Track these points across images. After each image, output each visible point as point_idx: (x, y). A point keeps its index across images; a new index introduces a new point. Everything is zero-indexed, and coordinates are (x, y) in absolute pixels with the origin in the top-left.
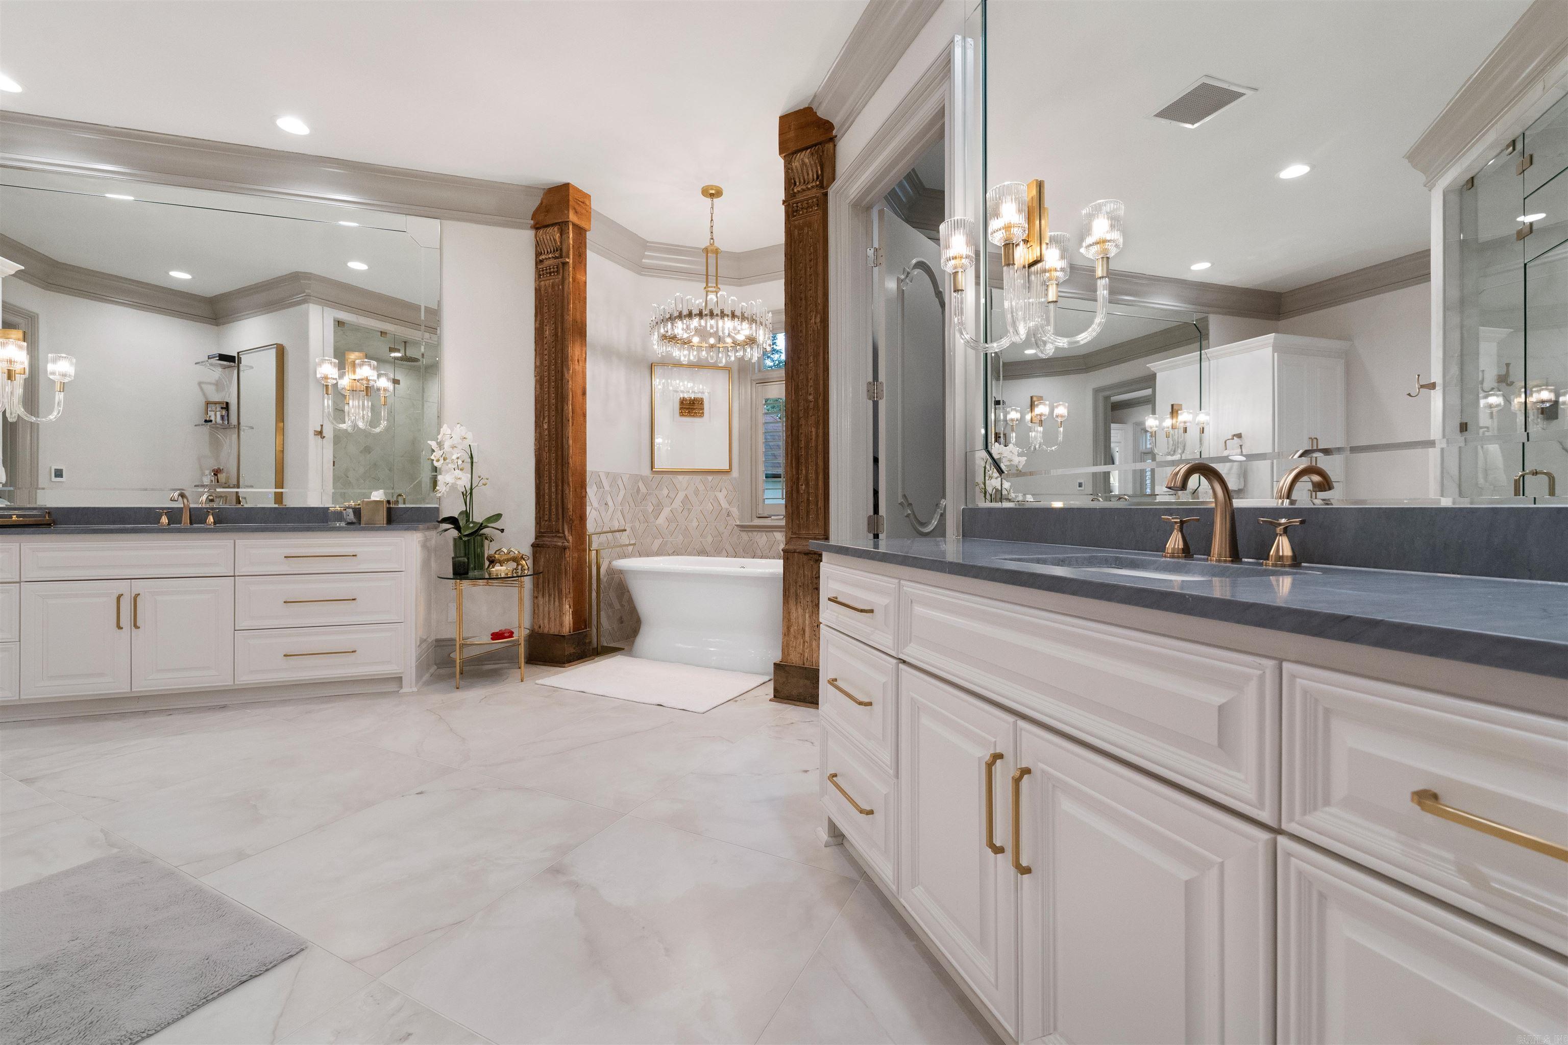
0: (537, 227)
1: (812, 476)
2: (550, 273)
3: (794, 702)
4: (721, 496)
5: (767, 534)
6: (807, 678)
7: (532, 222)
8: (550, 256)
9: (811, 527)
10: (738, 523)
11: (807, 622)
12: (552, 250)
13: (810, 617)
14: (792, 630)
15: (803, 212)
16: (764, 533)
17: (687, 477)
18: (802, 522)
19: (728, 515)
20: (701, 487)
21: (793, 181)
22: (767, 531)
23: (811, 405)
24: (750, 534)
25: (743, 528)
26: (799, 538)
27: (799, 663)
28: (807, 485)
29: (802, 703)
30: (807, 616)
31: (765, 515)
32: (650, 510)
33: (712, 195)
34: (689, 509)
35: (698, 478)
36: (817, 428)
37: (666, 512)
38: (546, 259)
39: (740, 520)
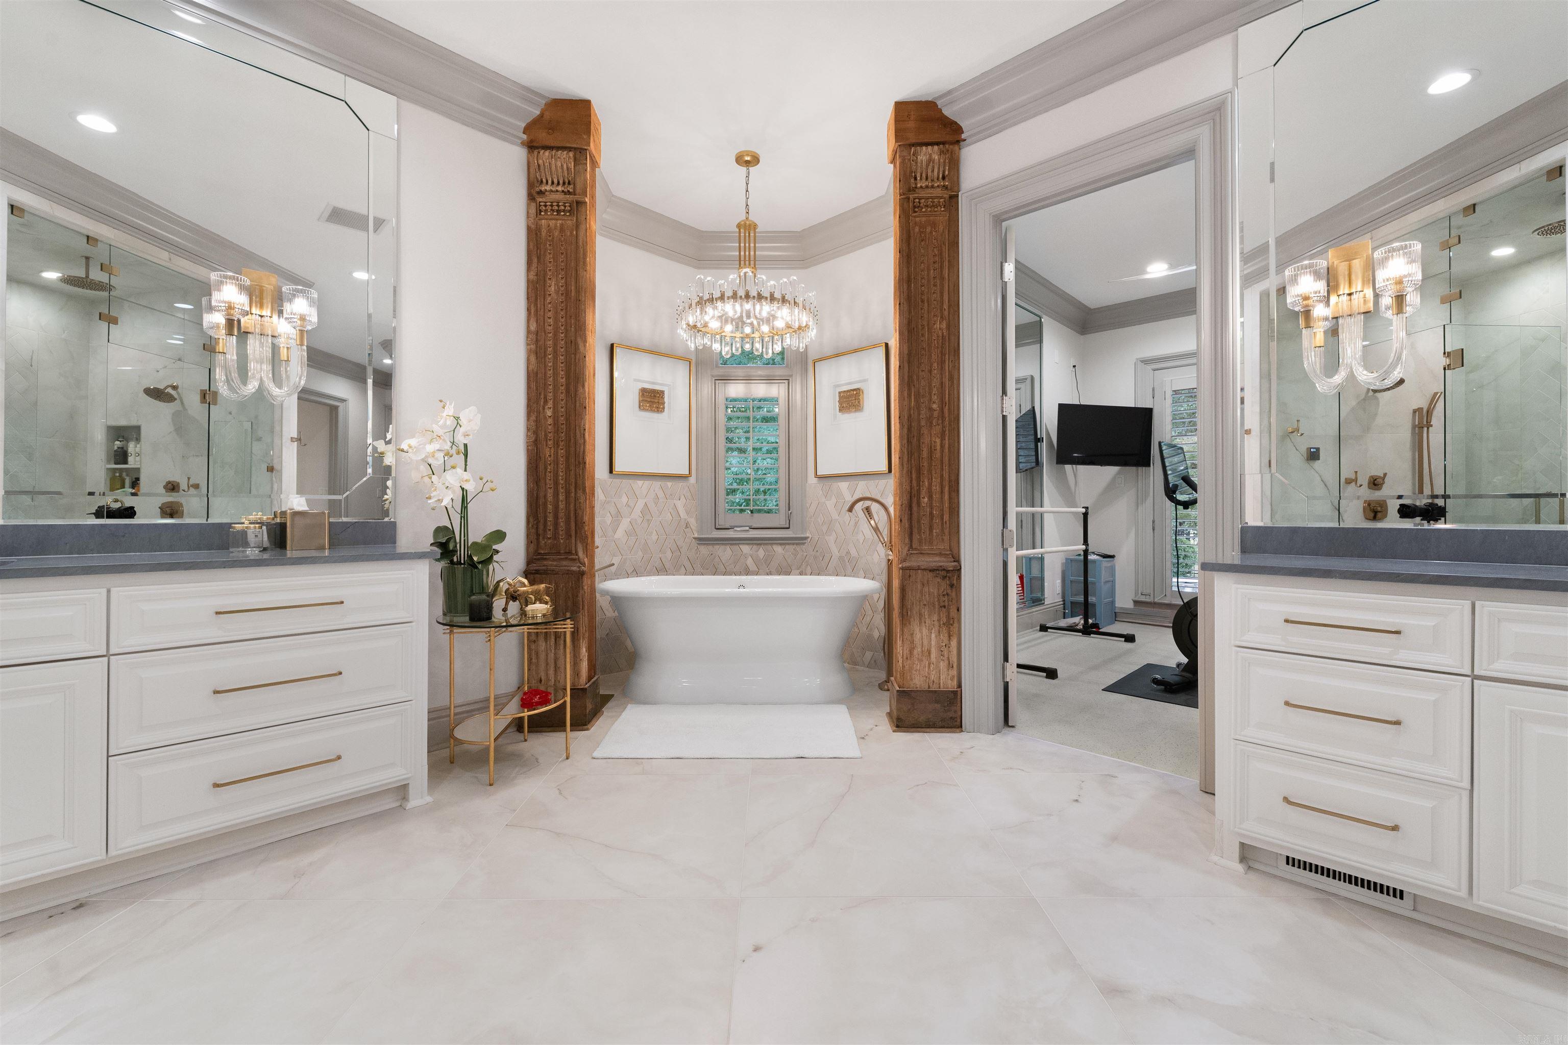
0: (532, 146)
1: (936, 488)
2: (558, 211)
3: (922, 729)
4: (680, 505)
5: (732, 547)
6: (937, 702)
7: (525, 137)
8: (560, 188)
9: (935, 543)
10: (696, 536)
11: (933, 643)
12: (561, 182)
13: (936, 636)
14: (915, 652)
15: (926, 210)
16: (728, 547)
17: (647, 483)
18: (923, 537)
19: (687, 527)
20: (661, 495)
21: (913, 174)
22: (731, 544)
23: (936, 414)
24: (710, 547)
25: (701, 541)
26: (921, 553)
27: (925, 687)
28: (930, 497)
29: (933, 729)
30: (933, 636)
31: (727, 526)
32: (609, 522)
33: (747, 164)
34: (648, 520)
35: (657, 484)
36: (943, 439)
37: (625, 524)
38: (551, 191)
39: (698, 532)
